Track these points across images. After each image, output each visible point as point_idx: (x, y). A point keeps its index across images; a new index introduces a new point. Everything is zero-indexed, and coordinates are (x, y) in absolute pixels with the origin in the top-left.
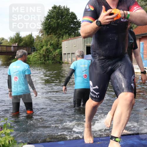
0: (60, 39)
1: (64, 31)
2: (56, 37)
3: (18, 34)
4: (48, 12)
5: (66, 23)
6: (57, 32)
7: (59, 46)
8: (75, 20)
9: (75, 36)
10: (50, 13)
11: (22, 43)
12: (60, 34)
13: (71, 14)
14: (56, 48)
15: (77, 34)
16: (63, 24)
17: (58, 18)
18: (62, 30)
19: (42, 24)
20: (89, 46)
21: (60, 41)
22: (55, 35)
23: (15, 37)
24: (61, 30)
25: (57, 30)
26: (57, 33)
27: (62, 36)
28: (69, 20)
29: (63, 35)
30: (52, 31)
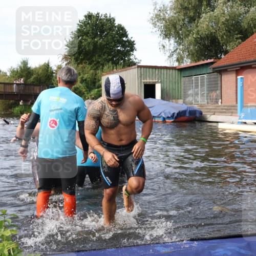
0: (99, 72)
1: (105, 58)
2: (92, 67)
3: (25, 63)
4: (78, 24)
5: (108, 44)
6: (94, 59)
7: (97, 84)
8: (124, 39)
9: (124, 67)
10: (81, 26)
11: (32, 79)
12: (98, 62)
13: (118, 28)
14: (92, 86)
15: (127, 62)
16: (104, 46)
17: (95, 36)
18: (102, 55)
19: (67, 46)
20: (148, 83)
21: (99, 74)
22: (90, 64)
23: (20, 67)
24: (100, 56)
25: (93, 56)
26: (93, 61)
27: (101, 67)
28: (113, 38)
29: (103, 65)
30: (84, 58)
